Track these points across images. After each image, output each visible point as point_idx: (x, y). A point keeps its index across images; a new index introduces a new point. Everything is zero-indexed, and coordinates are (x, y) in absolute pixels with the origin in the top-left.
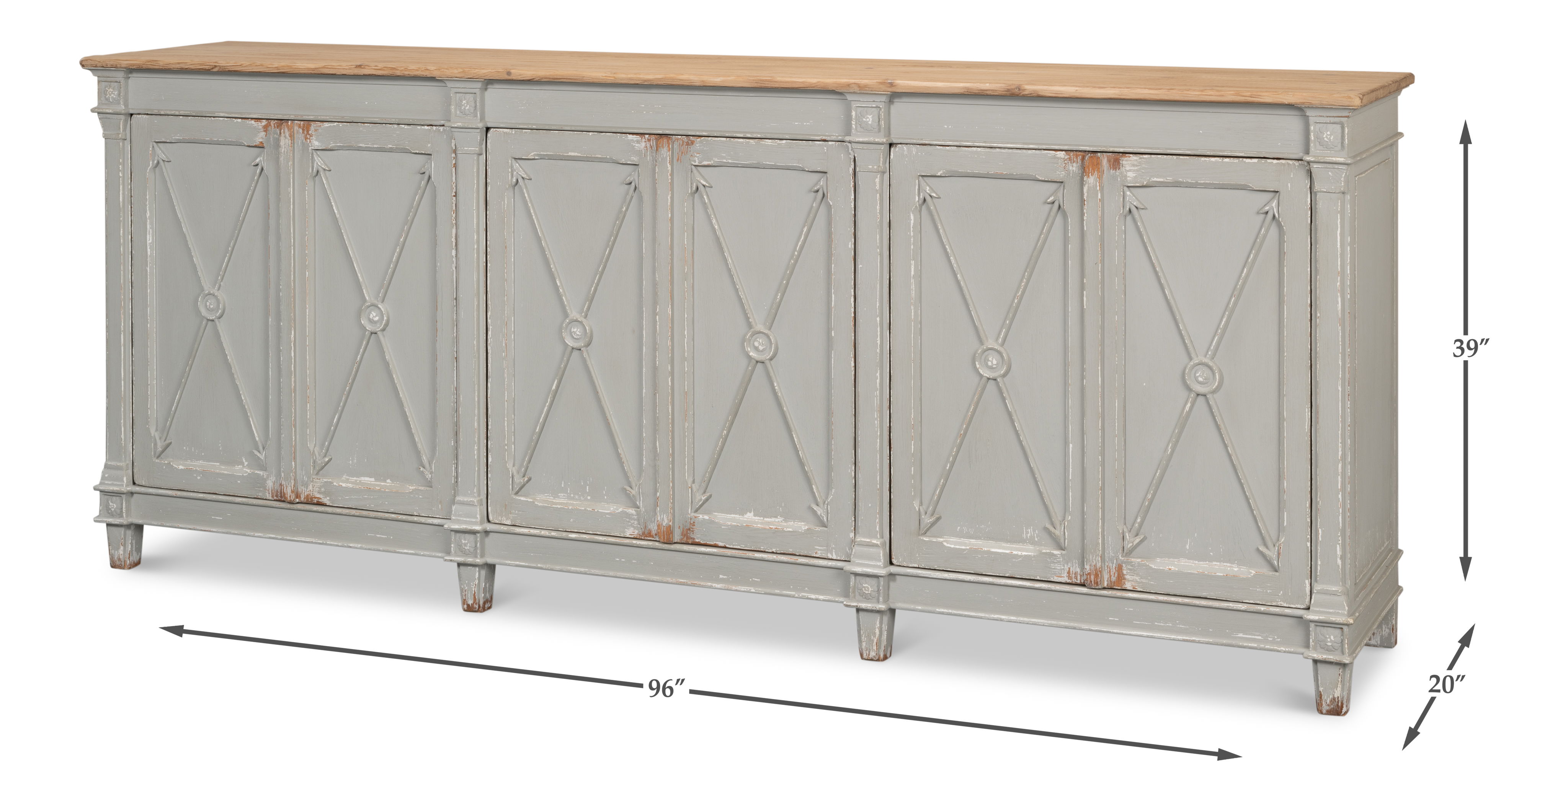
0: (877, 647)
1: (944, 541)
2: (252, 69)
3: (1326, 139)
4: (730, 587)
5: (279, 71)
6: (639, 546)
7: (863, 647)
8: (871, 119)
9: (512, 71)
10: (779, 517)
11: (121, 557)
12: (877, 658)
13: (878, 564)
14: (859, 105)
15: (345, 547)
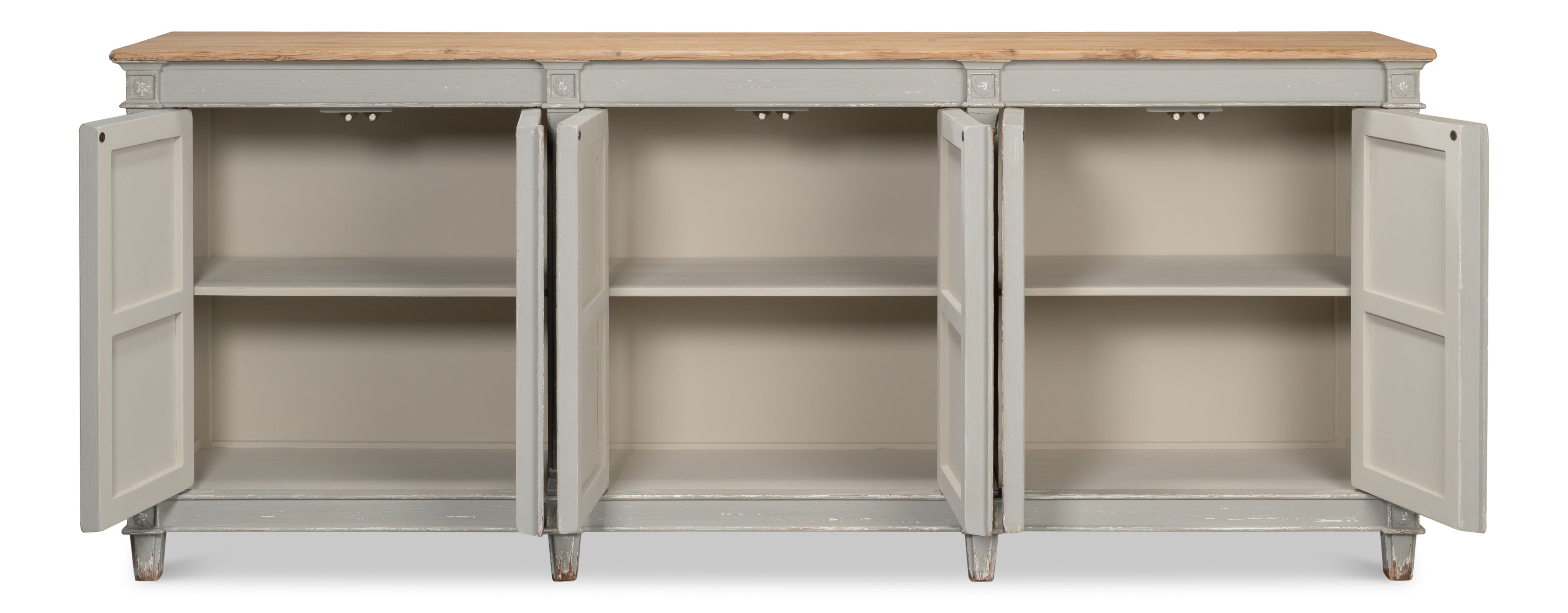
0: (989, 568)
2: (324, 58)
3: (1401, 88)
4: (843, 528)
5: (357, 59)
6: (748, 499)
7: (976, 570)
8: (986, 86)
9: (623, 52)
11: (151, 568)
14: (975, 73)
15: (423, 531)
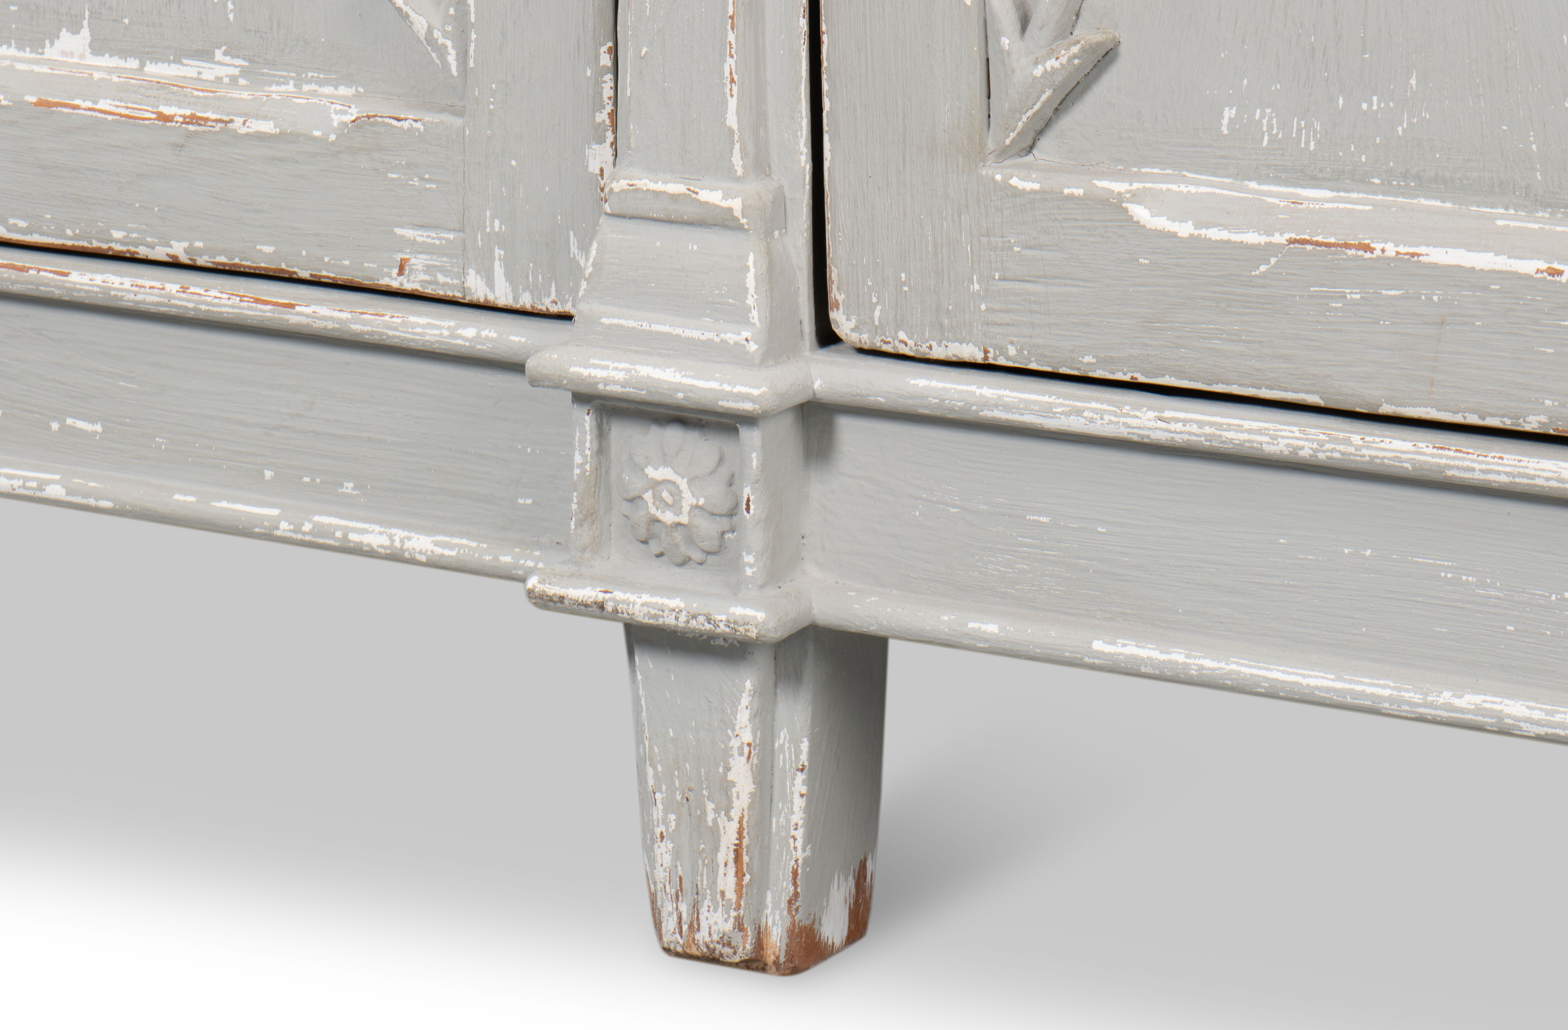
0: (740, 875)
1: (1136, 198)
10: (219, 54)
12: (745, 948)
13: (731, 338)
